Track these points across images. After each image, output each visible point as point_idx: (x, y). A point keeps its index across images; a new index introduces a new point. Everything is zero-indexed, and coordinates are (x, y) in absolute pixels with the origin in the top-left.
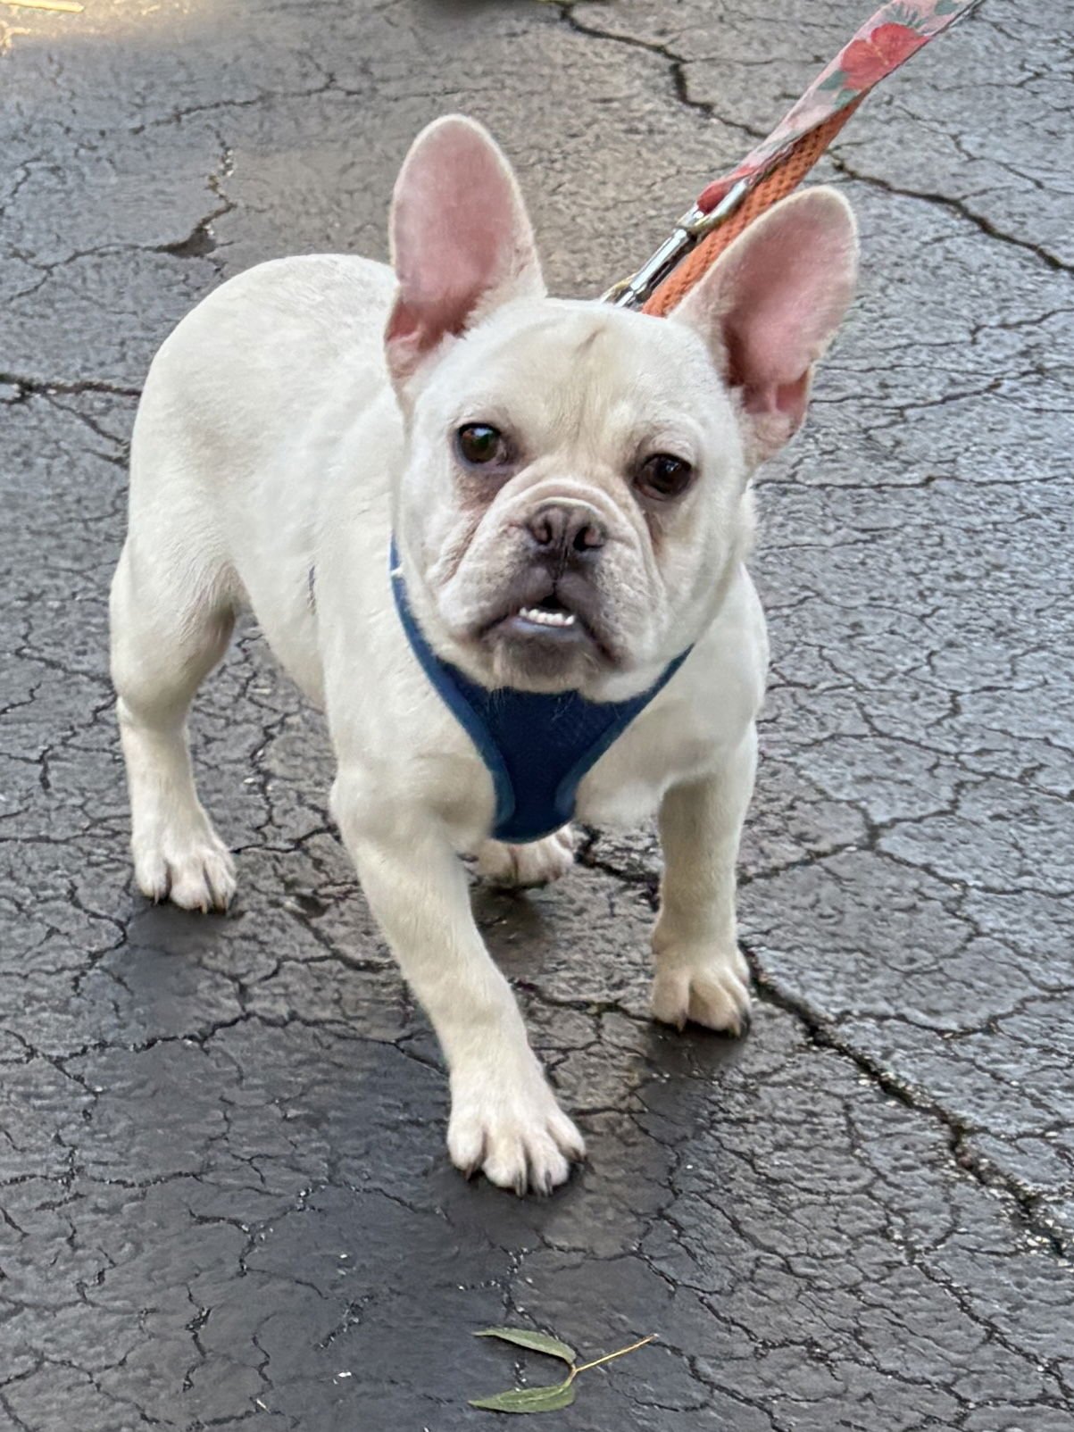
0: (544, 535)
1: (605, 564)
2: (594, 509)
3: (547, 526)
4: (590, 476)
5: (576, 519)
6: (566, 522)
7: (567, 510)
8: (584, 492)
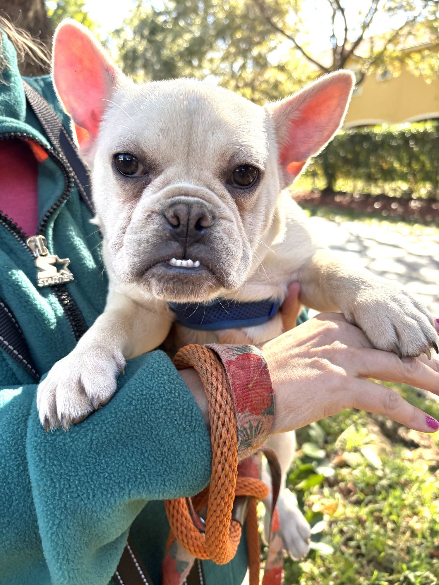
0: (175, 222)
1: (216, 234)
2: (204, 202)
3: (176, 217)
4: (199, 179)
5: (195, 211)
6: (189, 213)
7: (189, 205)
8: (197, 191)
